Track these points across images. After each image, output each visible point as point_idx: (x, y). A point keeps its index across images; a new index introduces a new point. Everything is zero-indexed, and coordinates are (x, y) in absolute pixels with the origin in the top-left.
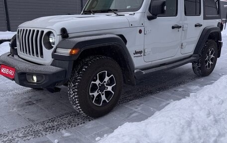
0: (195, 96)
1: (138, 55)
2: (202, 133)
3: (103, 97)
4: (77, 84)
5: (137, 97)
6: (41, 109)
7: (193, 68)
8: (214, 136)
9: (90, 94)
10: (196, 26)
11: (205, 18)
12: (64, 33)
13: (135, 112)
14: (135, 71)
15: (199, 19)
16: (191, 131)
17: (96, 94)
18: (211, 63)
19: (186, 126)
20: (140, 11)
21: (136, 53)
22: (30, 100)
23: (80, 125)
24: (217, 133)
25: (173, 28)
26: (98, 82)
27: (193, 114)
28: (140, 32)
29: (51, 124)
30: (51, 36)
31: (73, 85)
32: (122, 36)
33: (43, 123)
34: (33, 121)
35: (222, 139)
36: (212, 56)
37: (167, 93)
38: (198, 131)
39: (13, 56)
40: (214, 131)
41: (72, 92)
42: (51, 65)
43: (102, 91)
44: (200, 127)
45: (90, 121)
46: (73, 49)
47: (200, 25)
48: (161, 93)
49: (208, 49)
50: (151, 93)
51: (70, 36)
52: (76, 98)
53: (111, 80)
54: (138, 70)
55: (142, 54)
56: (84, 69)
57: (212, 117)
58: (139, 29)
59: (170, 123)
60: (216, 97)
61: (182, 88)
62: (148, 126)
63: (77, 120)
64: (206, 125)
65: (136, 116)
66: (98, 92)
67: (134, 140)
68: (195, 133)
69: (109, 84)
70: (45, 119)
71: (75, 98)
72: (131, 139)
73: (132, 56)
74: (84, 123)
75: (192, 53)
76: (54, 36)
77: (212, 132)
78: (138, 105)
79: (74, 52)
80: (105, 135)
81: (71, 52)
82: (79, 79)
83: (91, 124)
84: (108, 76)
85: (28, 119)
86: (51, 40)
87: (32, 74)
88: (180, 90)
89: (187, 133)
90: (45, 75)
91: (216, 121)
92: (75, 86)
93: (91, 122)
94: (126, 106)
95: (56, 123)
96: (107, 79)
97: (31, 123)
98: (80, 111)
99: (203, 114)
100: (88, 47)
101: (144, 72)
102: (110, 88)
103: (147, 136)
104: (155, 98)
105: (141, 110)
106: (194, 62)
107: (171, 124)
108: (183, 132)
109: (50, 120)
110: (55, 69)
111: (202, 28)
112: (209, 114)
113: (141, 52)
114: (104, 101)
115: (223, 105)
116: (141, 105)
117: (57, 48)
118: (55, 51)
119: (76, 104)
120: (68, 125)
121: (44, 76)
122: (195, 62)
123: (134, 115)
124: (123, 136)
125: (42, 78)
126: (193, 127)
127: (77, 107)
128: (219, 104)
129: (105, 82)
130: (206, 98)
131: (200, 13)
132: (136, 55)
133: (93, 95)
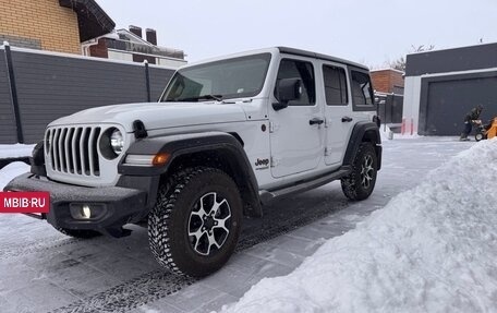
0: (366, 226)
1: (263, 166)
2: (398, 283)
3: (212, 240)
4: (166, 216)
5: (263, 238)
6: (94, 271)
7: (344, 187)
8: (418, 286)
9: (190, 234)
10: (344, 120)
11: (355, 109)
12: (139, 129)
13: (266, 263)
14: (260, 193)
15: (347, 110)
16: (380, 281)
17: (198, 234)
18: (368, 178)
19: (370, 275)
20: (261, 95)
21: (259, 162)
22: (70, 257)
23: (173, 294)
24: (422, 282)
25: (311, 123)
26: (201, 213)
27: (371, 254)
28: (264, 128)
29: (117, 297)
30: (116, 135)
31: (158, 220)
32: (235, 134)
33: (102, 296)
34: (81, 294)
35: (432, 290)
36: (370, 168)
37: (312, 229)
38: (392, 280)
39: (38, 177)
40: (415, 279)
41: (157, 233)
42: (117, 185)
43: (209, 228)
44: (392, 274)
45: (189, 284)
46: (158, 155)
47: (350, 120)
48: (301, 228)
49: (363, 156)
50: (286, 230)
51: (150, 133)
52: (165, 243)
53: (223, 208)
54: (264, 191)
55: (269, 165)
56: (178, 191)
57: (404, 257)
58: (260, 124)
59: (342, 271)
60: (399, 227)
61: (331, 219)
62: (303, 281)
63: (165, 285)
64: (401, 269)
65: (271, 269)
66: (202, 231)
67: (290, 307)
68: (388, 284)
69: (220, 216)
70: (104, 289)
71: (163, 244)
72: (283, 305)
73: (254, 167)
74: (179, 289)
75: (340, 164)
76: (121, 134)
77: (412, 280)
78: (269, 251)
79: (160, 159)
80: (224, 307)
81: (155, 161)
82: (170, 208)
83: (193, 291)
84: (218, 201)
85: (72, 290)
86: (114, 143)
87: (81, 204)
88: (330, 222)
89: (375, 285)
90: (106, 203)
91: (412, 263)
92: (162, 221)
93: (193, 286)
94: (249, 254)
95: (127, 295)
96: (216, 207)
97: (78, 297)
98: (172, 267)
99: (388, 253)
100: (185, 151)
101: (274, 195)
102: (221, 223)
103: (307, 298)
104: (294, 237)
105: (276, 258)
106: (343, 178)
107: (345, 274)
108: (368, 284)
109: (113, 289)
110: (125, 192)
111: (352, 124)
112: (398, 252)
113: (266, 162)
114: (214, 246)
115: (414, 237)
116: (275, 250)
117: (127, 154)
118: (124, 161)
119: (165, 254)
120: (150, 296)
121: (105, 206)
122: (345, 178)
123: (267, 267)
124: (268, 301)
125: (102, 209)
126: (381, 274)
127: (167, 261)
128: (406, 236)
129: (213, 212)
130: (383, 228)
131: (347, 101)
132: (260, 166)
133: (195, 237)
